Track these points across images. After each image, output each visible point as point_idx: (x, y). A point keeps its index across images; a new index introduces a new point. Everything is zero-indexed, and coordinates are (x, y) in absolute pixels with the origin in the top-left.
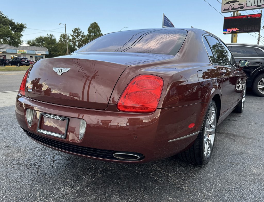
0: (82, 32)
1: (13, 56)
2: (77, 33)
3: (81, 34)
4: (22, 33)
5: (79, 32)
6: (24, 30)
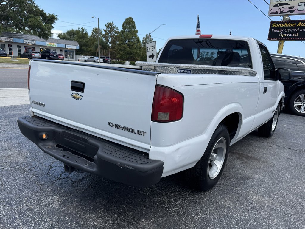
1: (43, 49)
2: (111, 28)
3: (115, 30)
4: (53, 25)
5: (113, 27)
6: (55, 22)
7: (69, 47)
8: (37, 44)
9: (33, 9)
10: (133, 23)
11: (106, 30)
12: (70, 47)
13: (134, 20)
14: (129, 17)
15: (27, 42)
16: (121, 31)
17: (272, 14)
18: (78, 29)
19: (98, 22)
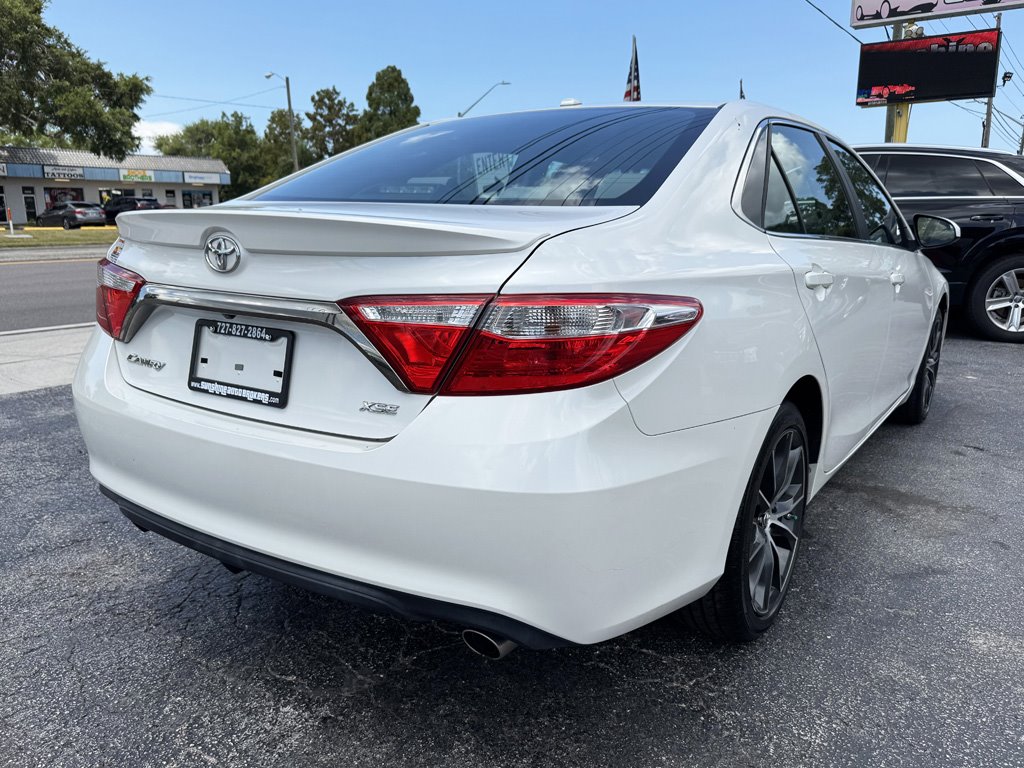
0: (347, 104)
1: (109, 192)
2: (330, 108)
3: (345, 111)
5: (336, 102)
6: (142, 101)
7: (195, 178)
8: (87, 177)
9: (67, 64)
10: (402, 85)
11: (316, 114)
12: (198, 181)
13: (403, 76)
14: (389, 67)
15: (54, 171)
16: (365, 112)
17: (864, 20)
18: (220, 119)
19: (286, 90)
